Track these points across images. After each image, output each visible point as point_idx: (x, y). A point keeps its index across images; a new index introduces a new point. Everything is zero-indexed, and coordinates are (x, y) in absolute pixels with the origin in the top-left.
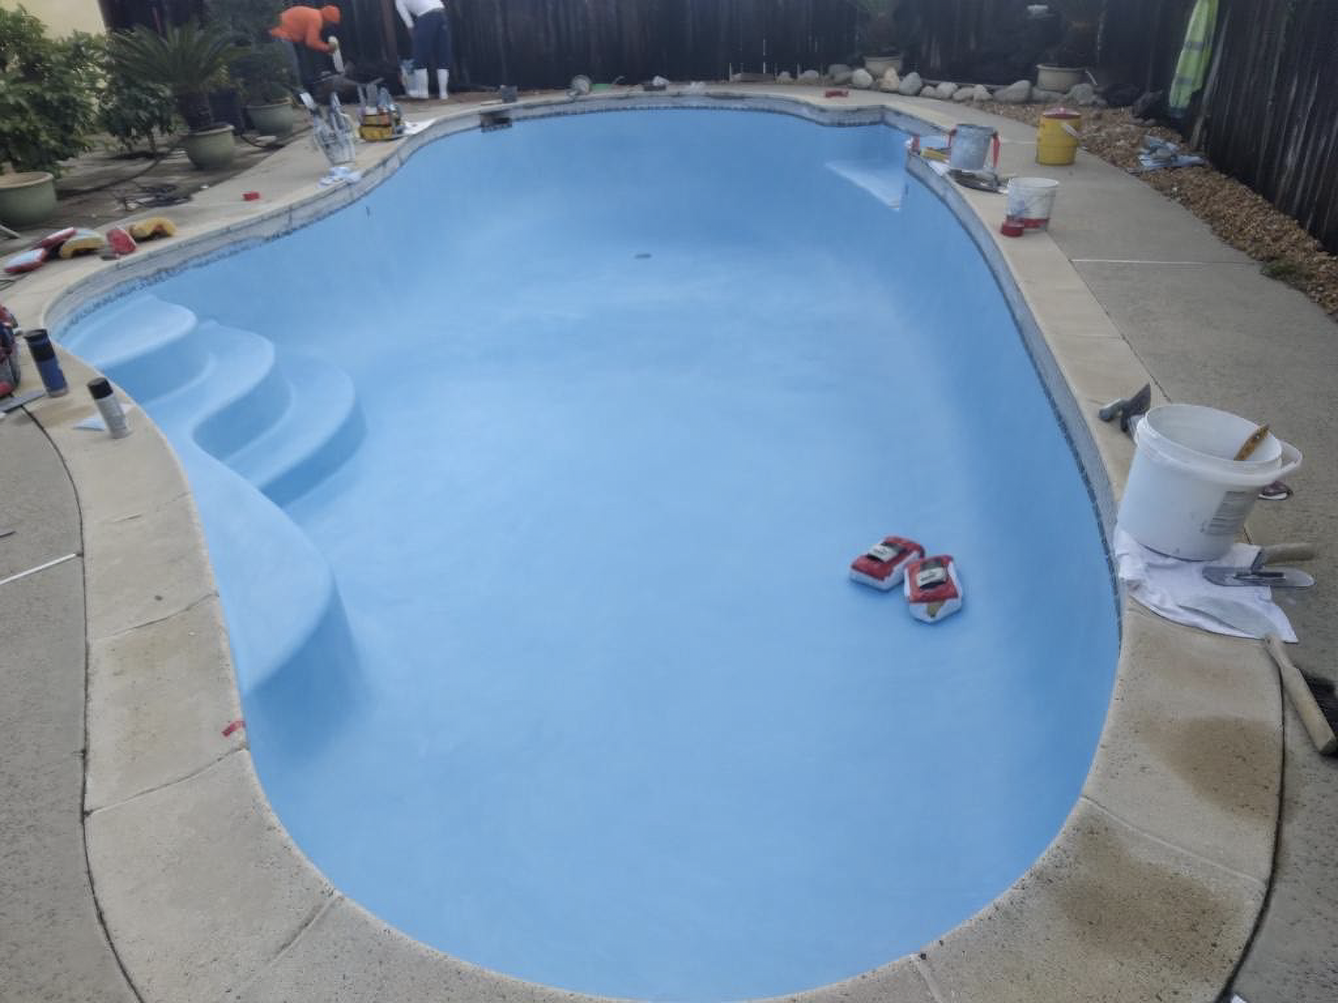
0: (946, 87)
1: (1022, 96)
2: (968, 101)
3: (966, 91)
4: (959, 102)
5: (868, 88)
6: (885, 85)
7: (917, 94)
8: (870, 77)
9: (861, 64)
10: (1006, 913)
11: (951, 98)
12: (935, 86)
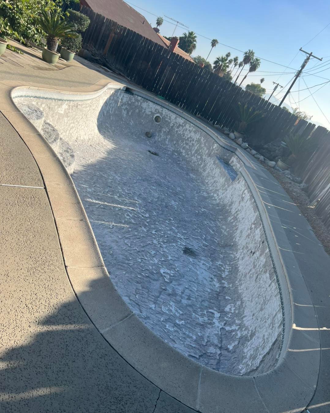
0: (254, 152)
1: (273, 166)
2: (258, 159)
3: (258, 156)
4: (256, 158)
5: (233, 140)
6: (237, 142)
7: (245, 149)
8: (234, 137)
9: (233, 132)
10: (269, 376)
11: (254, 155)
12: (251, 150)
